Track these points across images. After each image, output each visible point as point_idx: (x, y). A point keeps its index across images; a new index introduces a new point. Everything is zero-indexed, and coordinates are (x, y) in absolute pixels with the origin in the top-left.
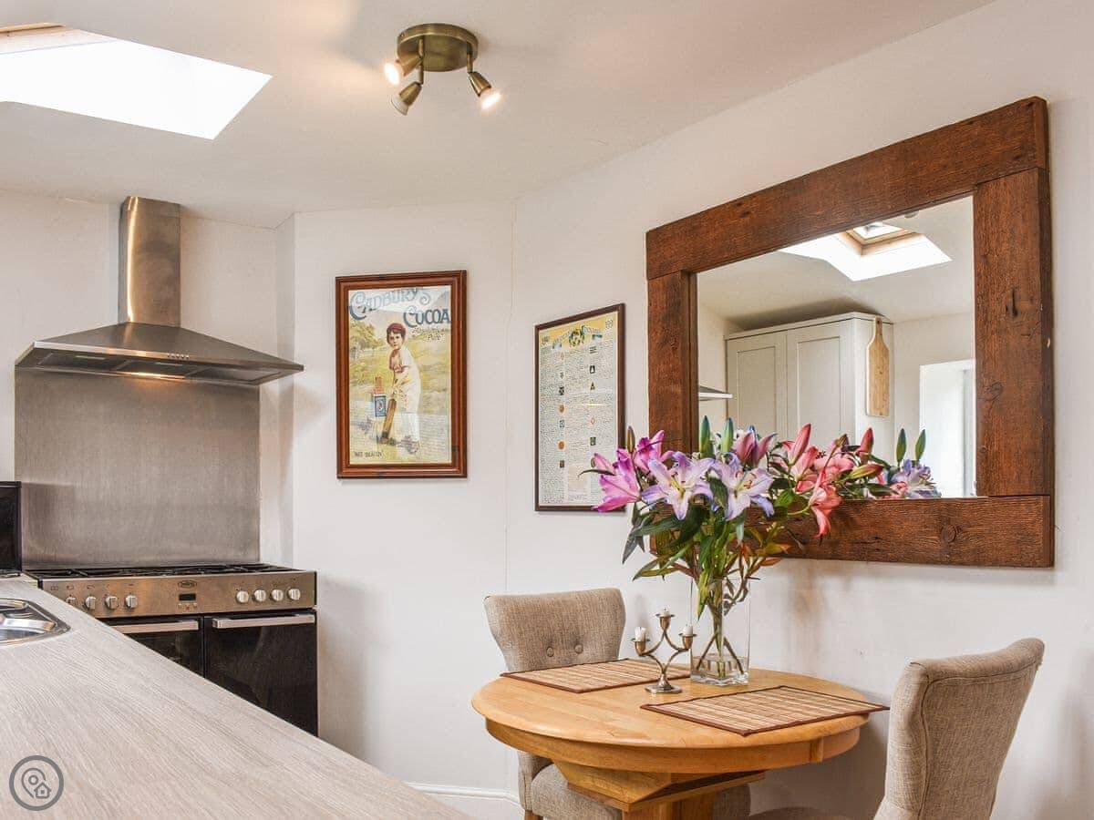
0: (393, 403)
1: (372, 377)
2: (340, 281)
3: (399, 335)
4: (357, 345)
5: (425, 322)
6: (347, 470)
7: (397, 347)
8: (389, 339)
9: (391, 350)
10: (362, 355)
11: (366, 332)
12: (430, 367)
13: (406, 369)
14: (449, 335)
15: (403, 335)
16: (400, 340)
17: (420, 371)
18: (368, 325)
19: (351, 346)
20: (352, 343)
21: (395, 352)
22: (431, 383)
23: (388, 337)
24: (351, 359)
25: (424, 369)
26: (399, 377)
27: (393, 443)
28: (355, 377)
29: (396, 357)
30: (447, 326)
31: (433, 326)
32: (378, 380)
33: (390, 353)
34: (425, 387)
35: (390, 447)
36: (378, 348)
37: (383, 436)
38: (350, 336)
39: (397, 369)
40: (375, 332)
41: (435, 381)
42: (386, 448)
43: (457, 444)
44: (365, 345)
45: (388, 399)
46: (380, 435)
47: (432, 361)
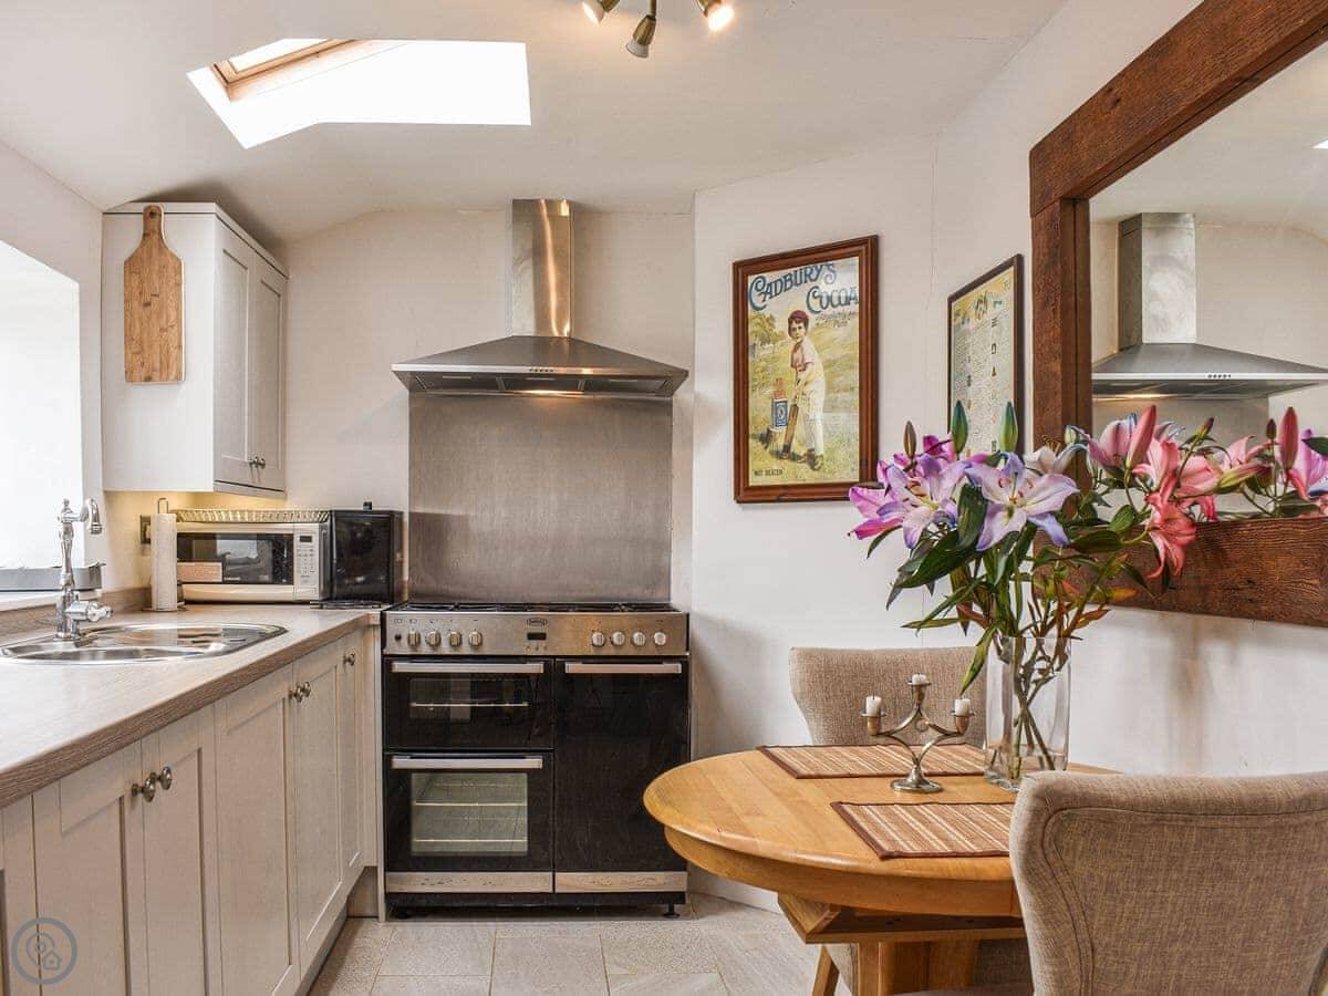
0: (795, 407)
1: (772, 379)
2: (737, 266)
3: (802, 325)
4: (758, 342)
5: (830, 306)
6: (746, 493)
7: (799, 340)
8: (791, 330)
9: (794, 343)
10: (762, 354)
11: (767, 325)
12: (835, 362)
13: (810, 366)
14: (857, 319)
15: (806, 325)
16: (803, 330)
17: (825, 368)
18: (767, 316)
19: (750, 344)
20: (752, 340)
21: (797, 347)
22: (837, 380)
23: (790, 328)
24: (750, 359)
25: (828, 365)
26: (802, 376)
27: (794, 458)
28: (755, 380)
29: (799, 351)
30: (854, 307)
31: (840, 309)
32: (779, 382)
33: (792, 347)
34: (830, 388)
35: (792, 464)
36: (779, 343)
37: (784, 451)
38: (750, 330)
39: (800, 366)
40: (776, 324)
41: (841, 378)
42: (786, 464)
43: (864, 457)
44: (765, 340)
45: (789, 404)
46: (781, 448)
47: (840, 353)
